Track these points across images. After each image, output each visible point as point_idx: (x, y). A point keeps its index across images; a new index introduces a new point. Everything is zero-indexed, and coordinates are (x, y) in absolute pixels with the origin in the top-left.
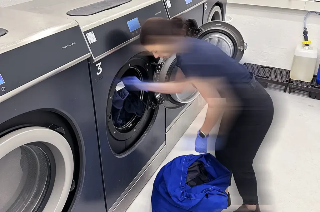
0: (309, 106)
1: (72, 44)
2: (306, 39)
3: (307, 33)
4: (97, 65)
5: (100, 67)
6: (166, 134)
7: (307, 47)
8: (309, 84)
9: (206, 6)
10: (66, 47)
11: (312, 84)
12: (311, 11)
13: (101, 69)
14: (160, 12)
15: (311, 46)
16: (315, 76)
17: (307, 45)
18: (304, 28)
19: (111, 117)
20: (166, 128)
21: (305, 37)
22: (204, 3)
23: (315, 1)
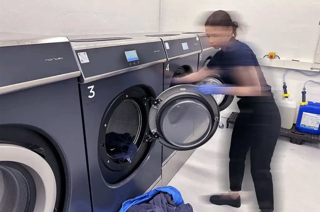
0: (291, 149)
1: (59, 59)
2: (285, 92)
3: (286, 87)
4: (89, 88)
5: (92, 90)
6: (162, 168)
7: (287, 99)
8: (290, 130)
9: (201, 57)
10: (52, 60)
11: (292, 131)
12: (289, 69)
13: (94, 92)
14: (159, 51)
15: (290, 98)
16: (294, 124)
17: (287, 97)
18: (284, 83)
19: (105, 145)
20: (162, 162)
21: (284, 90)
22: (199, 53)
23: (292, 60)
